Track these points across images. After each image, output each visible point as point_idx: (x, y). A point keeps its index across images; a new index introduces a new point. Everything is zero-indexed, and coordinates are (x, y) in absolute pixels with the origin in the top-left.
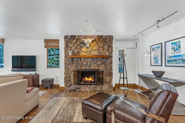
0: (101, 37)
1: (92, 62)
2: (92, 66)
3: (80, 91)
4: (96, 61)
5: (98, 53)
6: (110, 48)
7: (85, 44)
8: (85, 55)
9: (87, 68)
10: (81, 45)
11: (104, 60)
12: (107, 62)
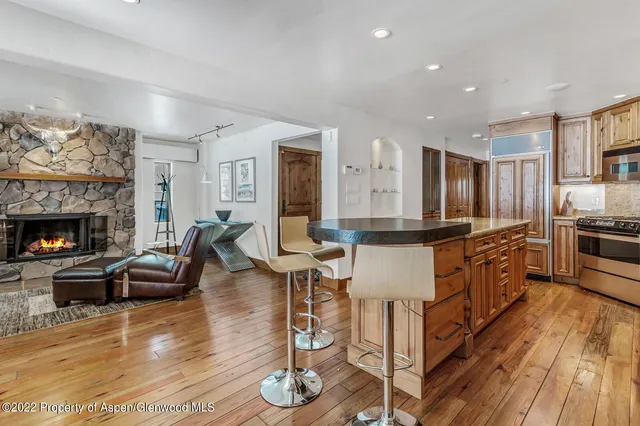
0: (99, 127)
1: (67, 191)
2: (67, 205)
3: (20, 279)
4: (83, 191)
5: (90, 169)
6: (127, 159)
7: (40, 142)
8: (42, 172)
9: (51, 209)
10: (25, 142)
11: (110, 189)
12: (118, 193)
